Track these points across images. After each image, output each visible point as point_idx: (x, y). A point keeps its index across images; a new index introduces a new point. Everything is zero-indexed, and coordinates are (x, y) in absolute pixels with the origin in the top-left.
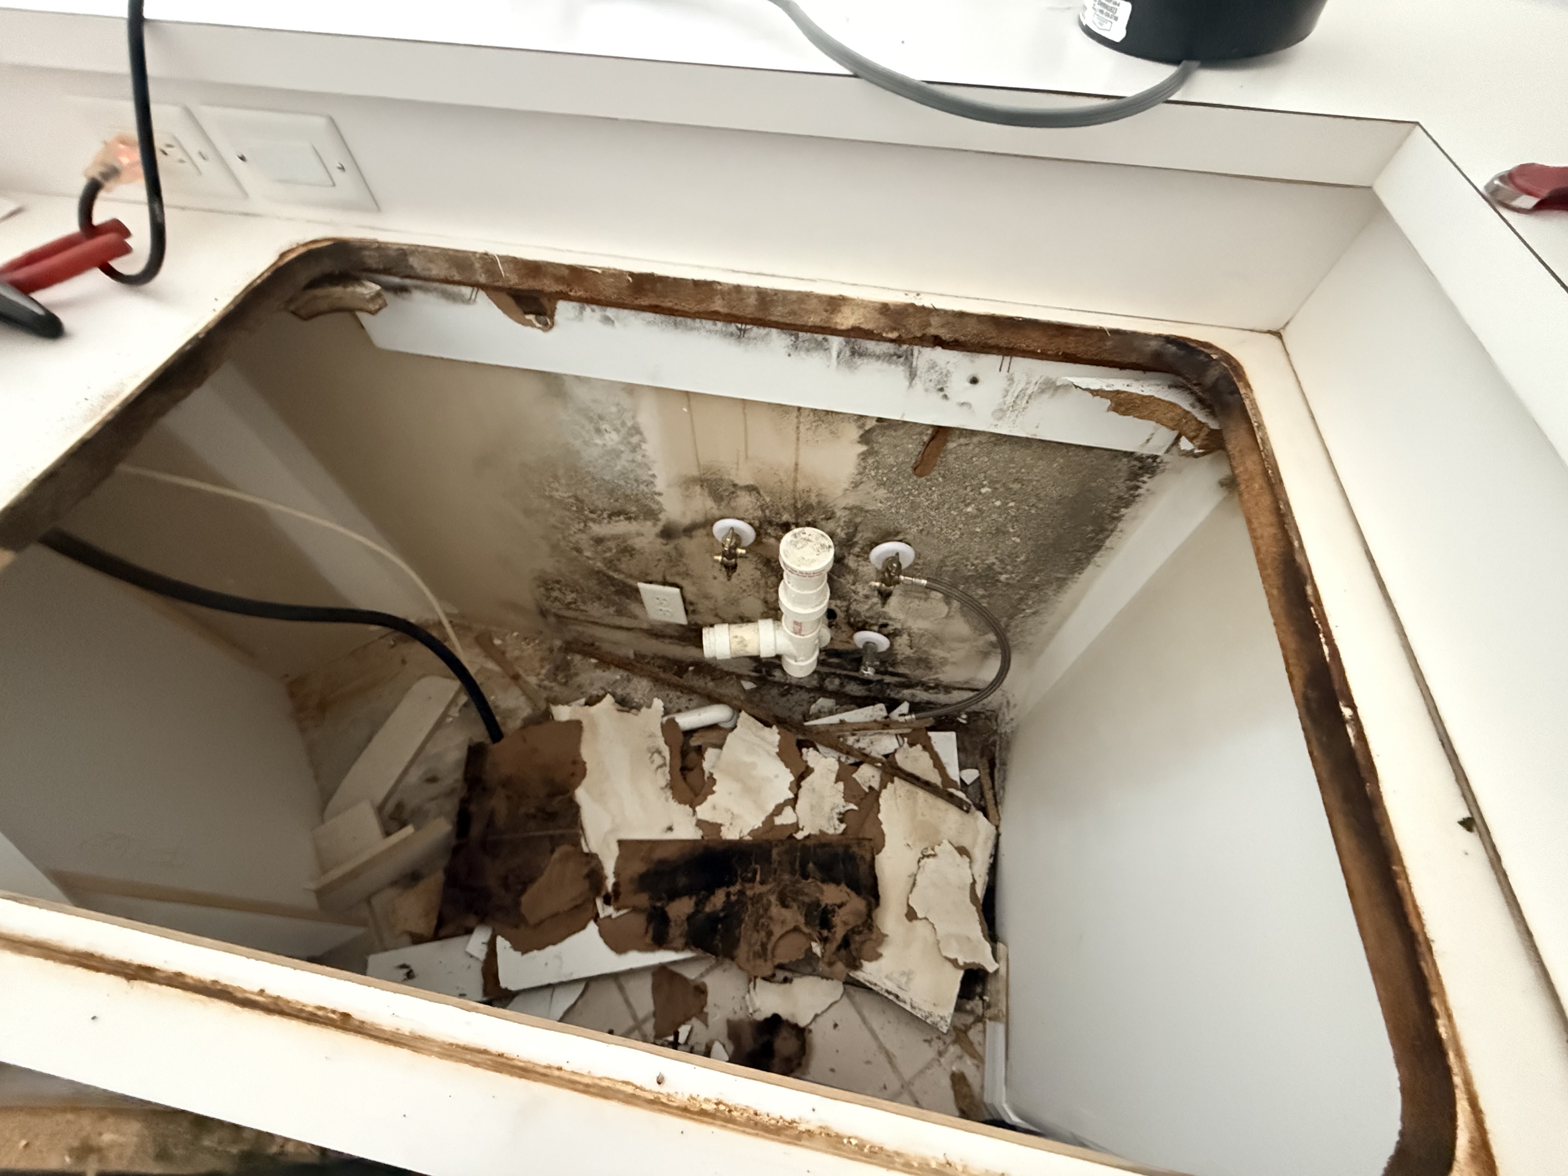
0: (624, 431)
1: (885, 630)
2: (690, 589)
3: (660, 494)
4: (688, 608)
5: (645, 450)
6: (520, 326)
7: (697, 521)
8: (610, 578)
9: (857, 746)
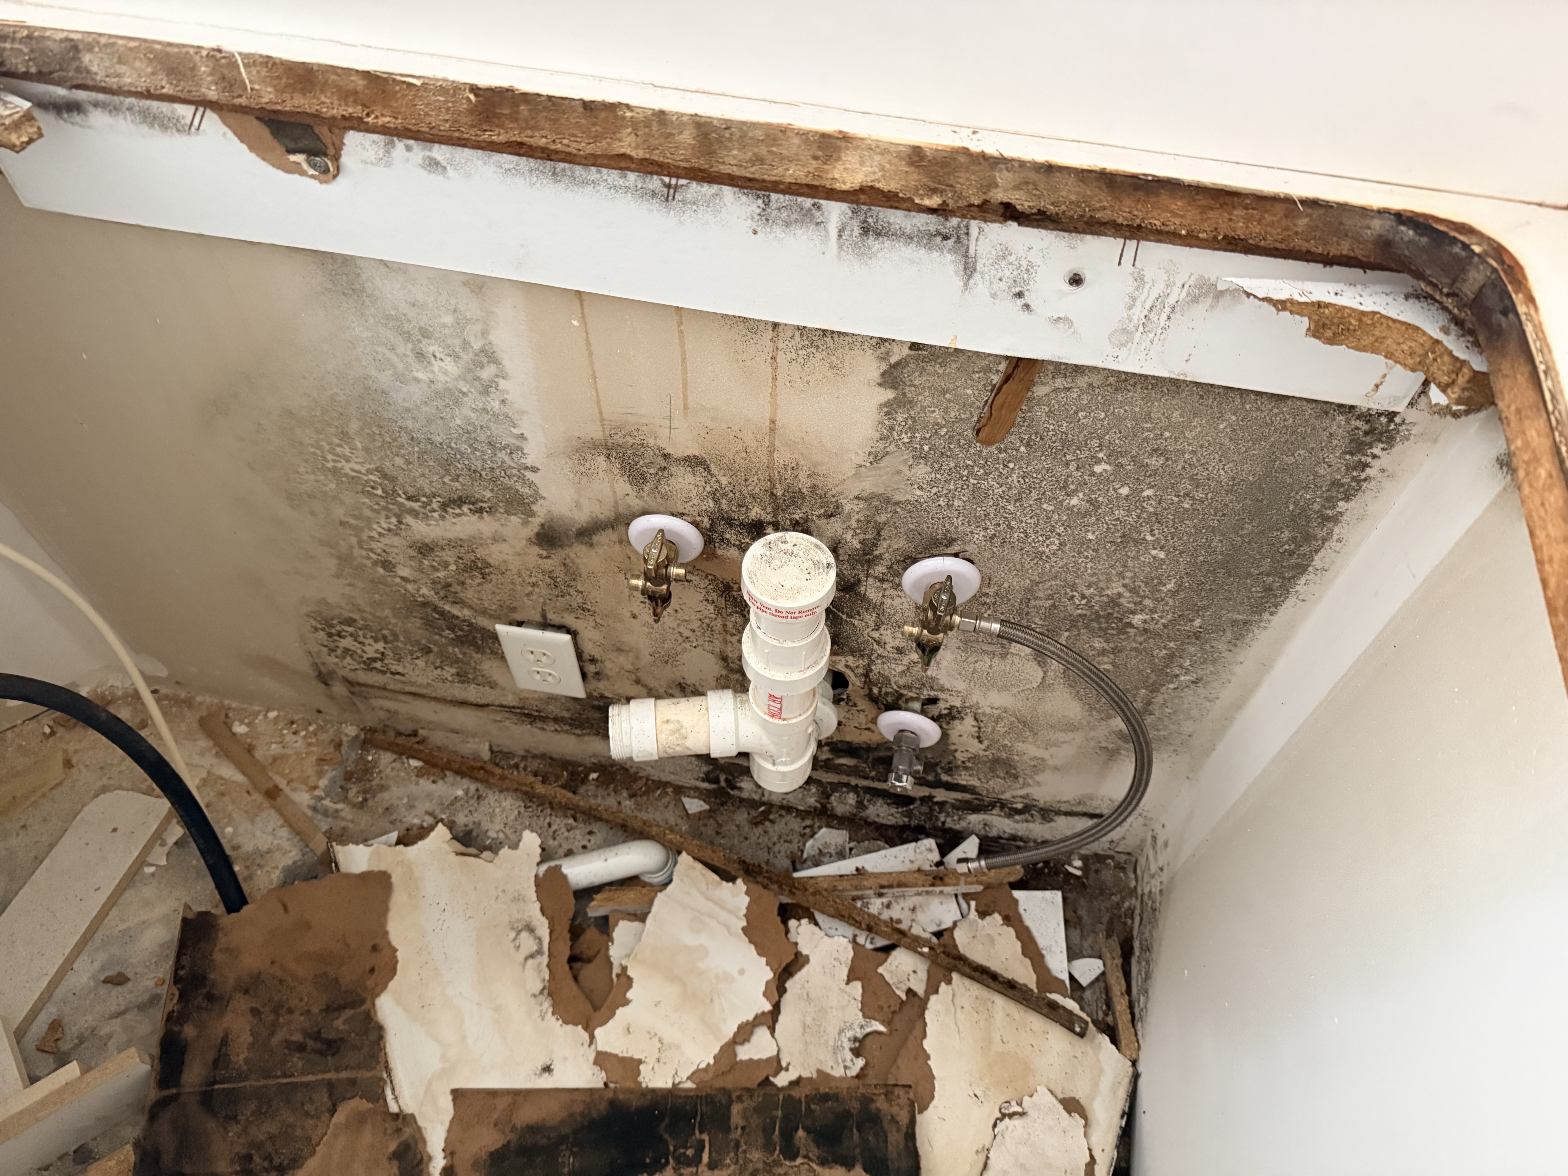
0: (466, 357)
1: (934, 710)
2: (590, 635)
3: (535, 470)
4: (586, 669)
5: (504, 391)
6: (280, 173)
7: (602, 517)
8: (443, 614)
9: (886, 915)
